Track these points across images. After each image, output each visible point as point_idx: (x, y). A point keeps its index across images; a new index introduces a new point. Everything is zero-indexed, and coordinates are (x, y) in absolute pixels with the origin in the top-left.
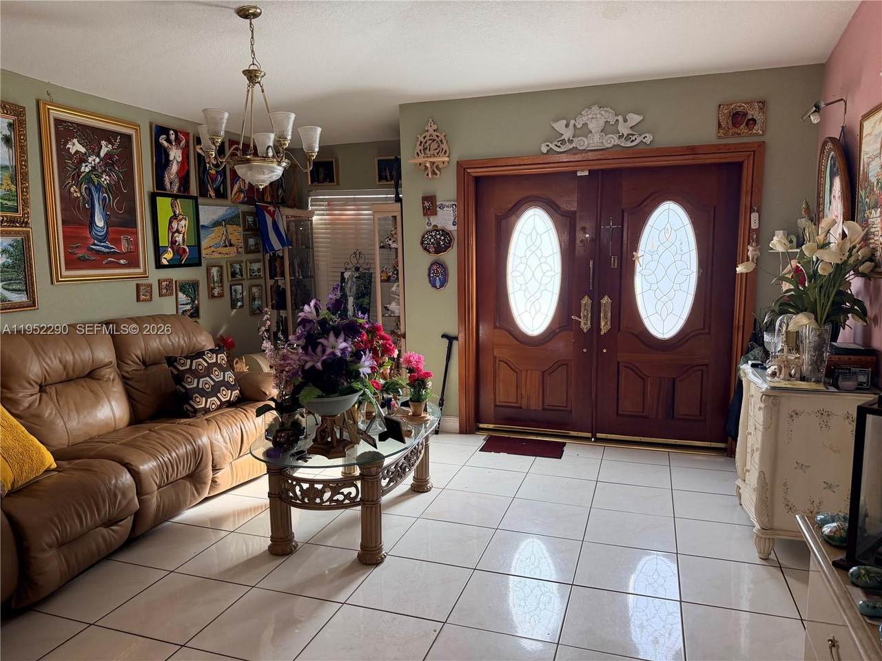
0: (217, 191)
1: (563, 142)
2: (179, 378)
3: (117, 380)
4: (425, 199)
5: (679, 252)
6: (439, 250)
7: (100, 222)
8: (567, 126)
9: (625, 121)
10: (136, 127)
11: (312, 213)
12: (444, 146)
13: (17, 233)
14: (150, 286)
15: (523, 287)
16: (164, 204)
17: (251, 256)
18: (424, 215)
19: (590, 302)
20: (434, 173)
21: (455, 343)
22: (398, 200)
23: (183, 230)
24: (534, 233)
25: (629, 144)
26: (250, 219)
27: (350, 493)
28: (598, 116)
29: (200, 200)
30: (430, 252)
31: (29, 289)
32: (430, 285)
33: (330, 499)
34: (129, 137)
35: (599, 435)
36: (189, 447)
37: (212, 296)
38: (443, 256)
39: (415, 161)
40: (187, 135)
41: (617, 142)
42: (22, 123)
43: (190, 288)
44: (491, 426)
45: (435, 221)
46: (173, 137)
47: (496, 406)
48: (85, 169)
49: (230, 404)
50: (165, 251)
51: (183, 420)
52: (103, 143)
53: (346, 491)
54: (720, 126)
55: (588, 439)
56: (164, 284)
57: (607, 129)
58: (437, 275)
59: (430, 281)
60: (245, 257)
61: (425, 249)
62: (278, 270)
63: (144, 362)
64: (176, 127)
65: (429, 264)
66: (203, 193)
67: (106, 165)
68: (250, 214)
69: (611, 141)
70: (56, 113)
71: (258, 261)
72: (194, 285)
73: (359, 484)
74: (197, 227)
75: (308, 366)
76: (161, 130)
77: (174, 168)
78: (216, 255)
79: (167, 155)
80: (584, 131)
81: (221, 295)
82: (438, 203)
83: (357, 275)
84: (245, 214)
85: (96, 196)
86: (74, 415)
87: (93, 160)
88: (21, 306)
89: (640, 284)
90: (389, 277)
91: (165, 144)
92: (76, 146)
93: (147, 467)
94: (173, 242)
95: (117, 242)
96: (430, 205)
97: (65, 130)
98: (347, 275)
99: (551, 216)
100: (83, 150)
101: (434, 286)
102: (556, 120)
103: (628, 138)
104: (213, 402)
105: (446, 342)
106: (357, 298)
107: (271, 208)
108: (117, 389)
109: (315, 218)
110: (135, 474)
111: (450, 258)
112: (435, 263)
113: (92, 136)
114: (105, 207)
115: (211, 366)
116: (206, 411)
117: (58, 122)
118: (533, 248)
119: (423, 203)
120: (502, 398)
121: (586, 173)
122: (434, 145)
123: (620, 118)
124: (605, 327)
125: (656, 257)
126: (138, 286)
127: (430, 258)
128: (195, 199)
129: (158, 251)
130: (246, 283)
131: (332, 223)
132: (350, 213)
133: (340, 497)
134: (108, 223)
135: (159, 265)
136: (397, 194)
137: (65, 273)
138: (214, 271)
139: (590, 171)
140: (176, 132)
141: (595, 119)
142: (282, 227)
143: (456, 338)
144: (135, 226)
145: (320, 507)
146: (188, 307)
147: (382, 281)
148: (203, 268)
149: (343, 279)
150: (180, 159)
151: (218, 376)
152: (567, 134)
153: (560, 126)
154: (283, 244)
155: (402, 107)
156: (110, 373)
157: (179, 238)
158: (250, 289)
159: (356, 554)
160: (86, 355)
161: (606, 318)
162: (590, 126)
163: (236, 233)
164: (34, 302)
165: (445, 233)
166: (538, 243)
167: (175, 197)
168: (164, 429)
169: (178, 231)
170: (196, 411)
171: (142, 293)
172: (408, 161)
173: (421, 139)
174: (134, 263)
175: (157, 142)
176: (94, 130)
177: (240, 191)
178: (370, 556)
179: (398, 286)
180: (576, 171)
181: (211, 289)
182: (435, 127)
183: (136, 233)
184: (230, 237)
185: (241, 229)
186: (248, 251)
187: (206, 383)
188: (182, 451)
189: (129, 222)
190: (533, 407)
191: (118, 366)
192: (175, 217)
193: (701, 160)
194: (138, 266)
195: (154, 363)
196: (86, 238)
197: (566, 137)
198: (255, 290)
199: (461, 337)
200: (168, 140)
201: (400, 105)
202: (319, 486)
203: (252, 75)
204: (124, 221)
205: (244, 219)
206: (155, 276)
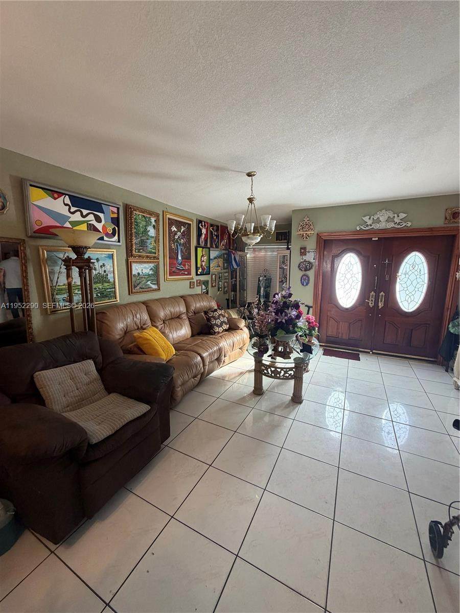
0: (216, 245)
1: (367, 225)
2: (209, 320)
3: (187, 319)
4: (301, 248)
5: (419, 274)
6: (306, 270)
7: (180, 258)
8: (370, 219)
9: (398, 216)
10: (192, 220)
11: (247, 253)
12: (312, 227)
13: (155, 262)
14: (194, 282)
15: (343, 287)
16: (199, 250)
17: (225, 271)
18: (301, 255)
19: (374, 294)
20: (306, 238)
21: (311, 309)
22: (288, 249)
23: (205, 261)
24: (350, 264)
25: (399, 227)
26: (226, 256)
27: (291, 374)
28: (385, 215)
29: (211, 249)
30: (302, 270)
31: (158, 284)
32: (301, 285)
33: (283, 376)
34: (190, 224)
35: (374, 351)
36: (218, 347)
37: (212, 286)
38: (308, 273)
39: (298, 233)
40: (208, 223)
41: (393, 225)
42: (159, 220)
43: (206, 283)
44: (323, 344)
45: (306, 258)
46: (203, 224)
47: (327, 336)
48: (176, 237)
49: (226, 330)
50: (199, 269)
51: (211, 336)
52: (182, 227)
53: (290, 372)
54: (446, 218)
55: (369, 353)
56: (198, 281)
57: (389, 220)
58: (305, 281)
59: (301, 283)
60: (223, 271)
61: (300, 269)
62: (234, 276)
63: (194, 313)
64: (205, 220)
65: (301, 275)
66: (212, 246)
67: (183, 235)
68: (226, 254)
69: (391, 225)
70: (168, 216)
71: (227, 272)
72: (207, 282)
73: (294, 370)
74: (209, 259)
75: (279, 321)
76: (200, 222)
77: (203, 236)
78: (214, 270)
79: (201, 232)
80: (378, 221)
81: (215, 286)
82: (307, 250)
83: (265, 278)
84: (224, 254)
85: (179, 247)
86: (175, 332)
87: (179, 234)
88: (155, 290)
89: (398, 287)
90: (282, 281)
91: (201, 227)
92: (174, 229)
93: (205, 355)
94: (202, 265)
95: (184, 265)
96: (303, 250)
97: (172, 222)
98: (261, 279)
99: (358, 256)
100: (176, 230)
101: (303, 285)
102: (364, 216)
103: (399, 224)
104: (221, 329)
105: (307, 308)
106: (265, 288)
107: (234, 252)
108: (187, 322)
109: (248, 255)
110: (202, 358)
111: (311, 274)
112: (304, 275)
113: (179, 224)
114: (182, 252)
115: (220, 315)
116: (219, 333)
117: (169, 219)
118: (349, 270)
119: (301, 250)
120: (329, 333)
121: (377, 239)
122: (307, 226)
123: (396, 215)
124: (381, 305)
125: (407, 276)
126: (190, 282)
127: (301, 273)
128: (209, 248)
129: (197, 269)
130: (223, 281)
131: (254, 257)
132: (262, 253)
133: (287, 375)
134: (182, 259)
135: (197, 275)
136: (288, 246)
137: (169, 277)
138: (214, 276)
139: (378, 238)
140: (204, 222)
141: (383, 216)
142: (237, 259)
143: (312, 307)
144: (191, 259)
145: (279, 378)
146: (205, 290)
147: (279, 282)
148: (210, 275)
149: (259, 280)
150: (205, 233)
151: (222, 319)
152: (369, 222)
153: (366, 219)
154: (238, 266)
155: (294, 211)
156: (184, 317)
157: (204, 264)
158: (224, 284)
159: (290, 398)
160: (177, 309)
161: (381, 301)
162: (381, 219)
163: (221, 261)
164: (159, 288)
165: (310, 263)
166: (351, 268)
167: (203, 248)
168: (207, 340)
169: (203, 261)
170: (215, 333)
171: (191, 285)
172: (294, 233)
173: (301, 224)
174: (189, 274)
175: (199, 226)
176: (180, 222)
177: (223, 245)
178: (297, 399)
179: (286, 284)
180: (372, 239)
181: (212, 284)
182: (308, 219)
183: (191, 262)
184: (219, 263)
185: (222, 260)
186: (224, 269)
187: (218, 322)
188: (215, 349)
189: (189, 258)
190: (344, 338)
191: (187, 314)
192: (203, 256)
193: (435, 234)
194: (191, 275)
195: (198, 313)
196: (175, 264)
197: (369, 223)
198: (226, 284)
199: (314, 307)
200: (202, 226)
201: (293, 211)
202: (279, 370)
203: (251, 200)
204: (187, 258)
205: (224, 256)
206: (196, 278)
